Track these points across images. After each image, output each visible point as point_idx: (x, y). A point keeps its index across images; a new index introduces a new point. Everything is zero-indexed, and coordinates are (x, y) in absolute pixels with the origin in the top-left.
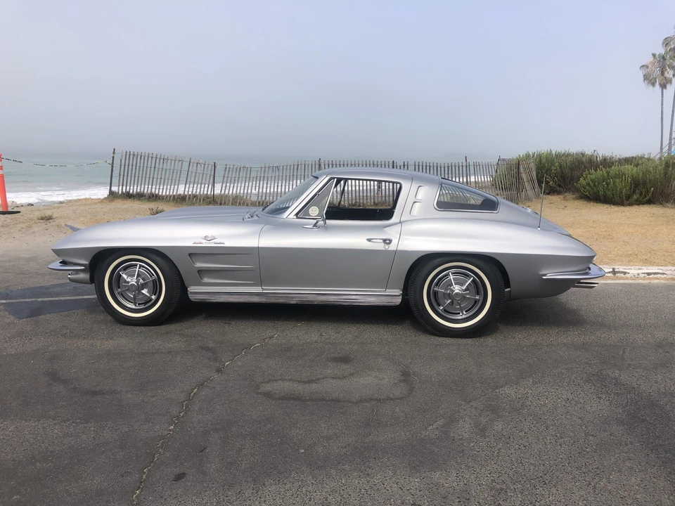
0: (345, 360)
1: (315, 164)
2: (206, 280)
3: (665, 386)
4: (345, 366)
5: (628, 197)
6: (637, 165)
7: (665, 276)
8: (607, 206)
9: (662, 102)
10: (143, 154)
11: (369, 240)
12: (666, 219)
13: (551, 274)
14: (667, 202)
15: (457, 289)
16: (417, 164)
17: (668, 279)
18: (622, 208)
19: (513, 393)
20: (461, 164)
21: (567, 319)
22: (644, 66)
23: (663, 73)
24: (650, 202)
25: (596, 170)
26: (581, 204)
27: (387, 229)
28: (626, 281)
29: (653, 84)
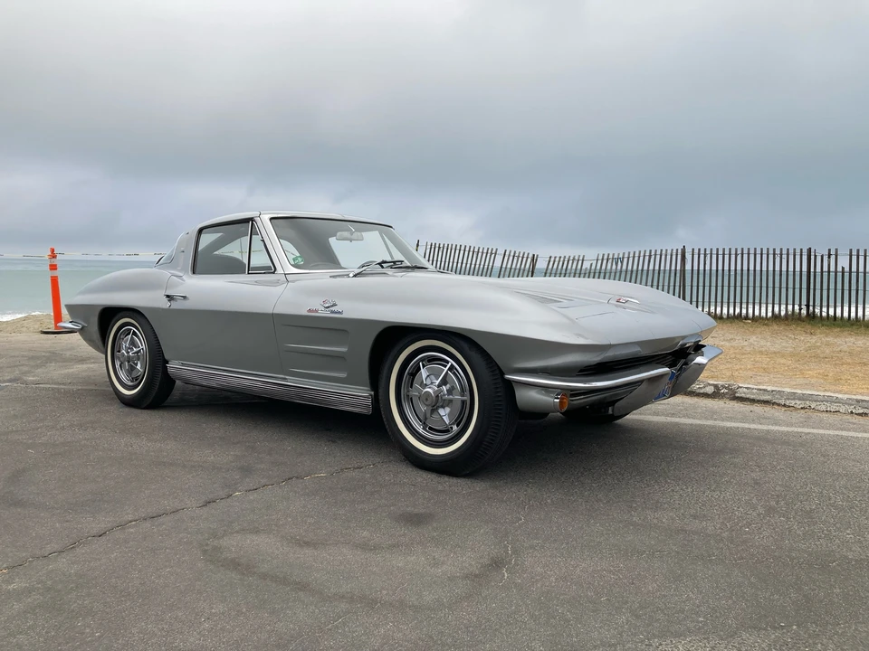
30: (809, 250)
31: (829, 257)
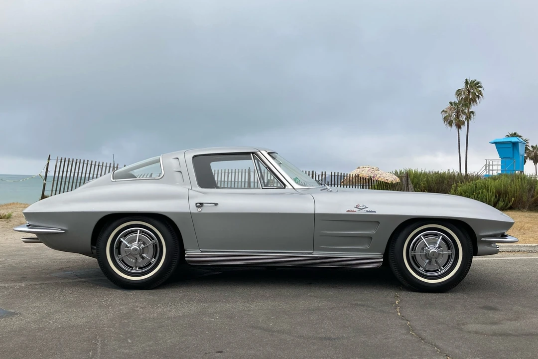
22: (444, 111)
23: (458, 117)
24: (510, 209)
29: (451, 125)
30: (313, 172)
31: (322, 176)
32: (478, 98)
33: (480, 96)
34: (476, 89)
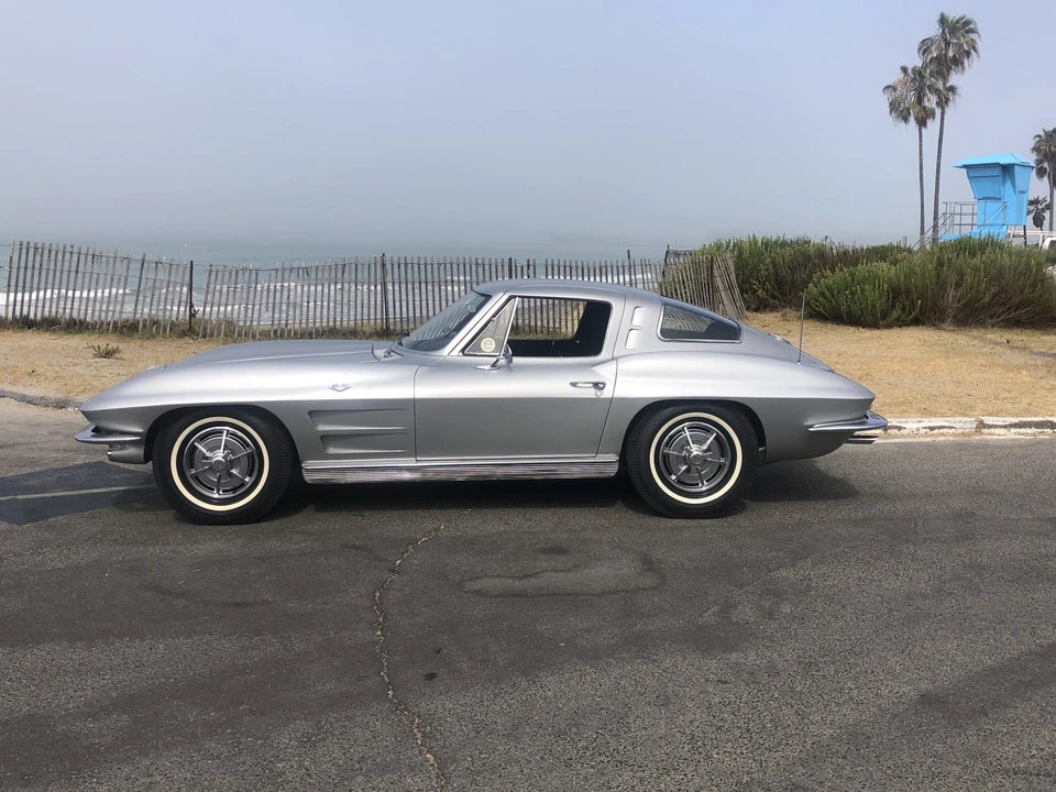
0: (558, 550)
1: (375, 264)
2: (332, 450)
3: (971, 559)
4: (563, 558)
5: (885, 315)
6: (895, 262)
7: (953, 430)
8: (852, 329)
9: (921, 150)
10: (54, 246)
11: (574, 384)
12: (943, 349)
13: (818, 425)
14: (943, 322)
15: (695, 450)
16: (550, 263)
17: (956, 435)
18: (876, 333)
19: (791, 575)
20: (620, 264)
21: (835, 490)
22: (889, 87)
23: (920, 100)
24: (916, 322)
25: (833, 271)
26: (811, 326)
27: (597, 369)
28: (902, 440)
29: (906, 119)
32: (968, 57)
33: (973, 52)
34: (964, 37)
